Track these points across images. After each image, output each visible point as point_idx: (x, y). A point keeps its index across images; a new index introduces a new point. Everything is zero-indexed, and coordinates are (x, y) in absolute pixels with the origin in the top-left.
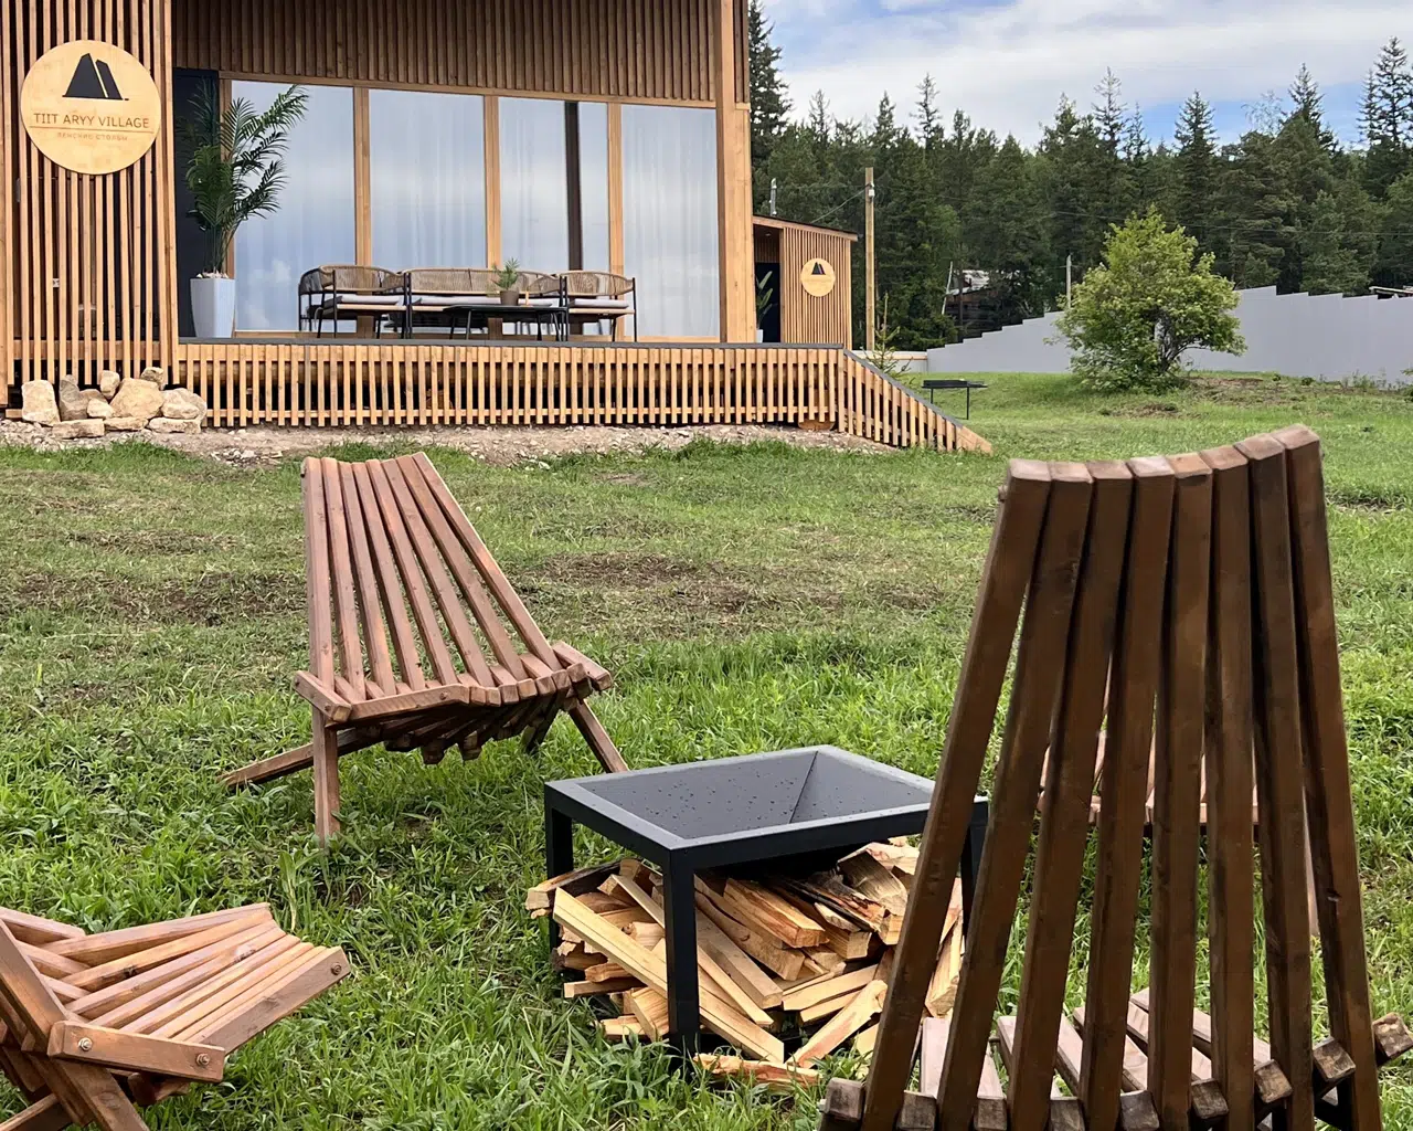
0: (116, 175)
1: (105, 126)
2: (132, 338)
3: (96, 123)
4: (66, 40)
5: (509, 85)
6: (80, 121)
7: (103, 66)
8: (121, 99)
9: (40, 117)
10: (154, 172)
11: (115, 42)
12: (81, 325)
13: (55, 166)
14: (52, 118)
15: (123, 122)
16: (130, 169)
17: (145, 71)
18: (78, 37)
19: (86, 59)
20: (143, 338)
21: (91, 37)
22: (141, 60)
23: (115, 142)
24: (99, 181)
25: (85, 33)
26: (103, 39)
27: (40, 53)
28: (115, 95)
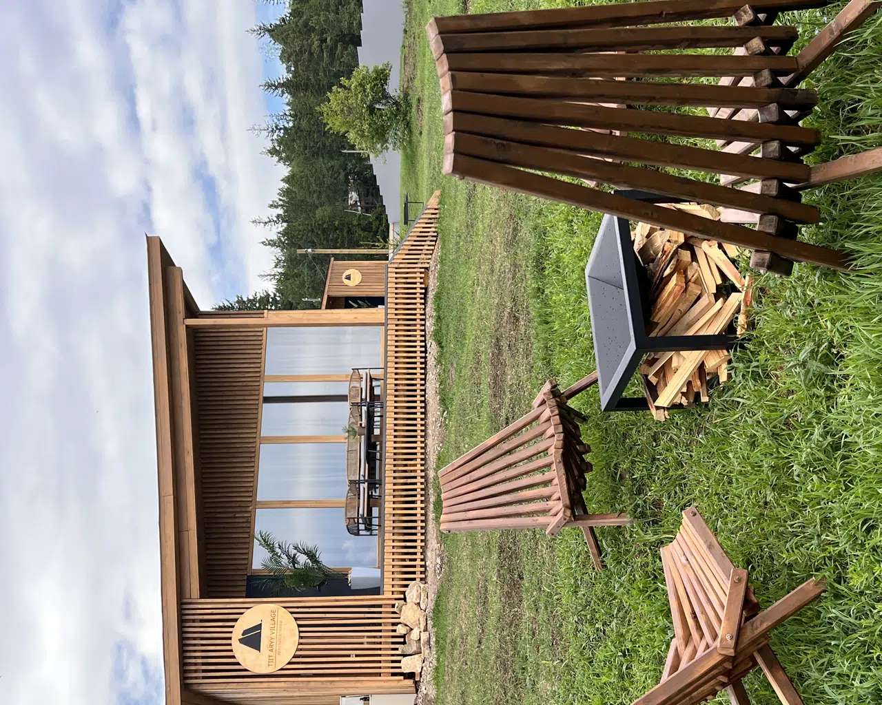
0: (299, 626)
1: (275, 632)
2: (381, 618)
3: (273, 636)
4: (231, 651)
6: (272, 644)
7: (245, 632)
8: (261, 624)
9: (270, 663)
10: (298, 607)
11: (233, 627)
12: (374, 643)
13: (295, 656)
14: (271, 658)
15: (273, 622)
16: (296, 619)
17: (247, 612)
18: (230, 645)
19: (241, 641)
20: (380, 613)
21: (230, 638)
22: (242, 613)
24: (302, 634)
25: (228, 642)
26: (231, 632)
27: (238, 664)
28: (259, 627)
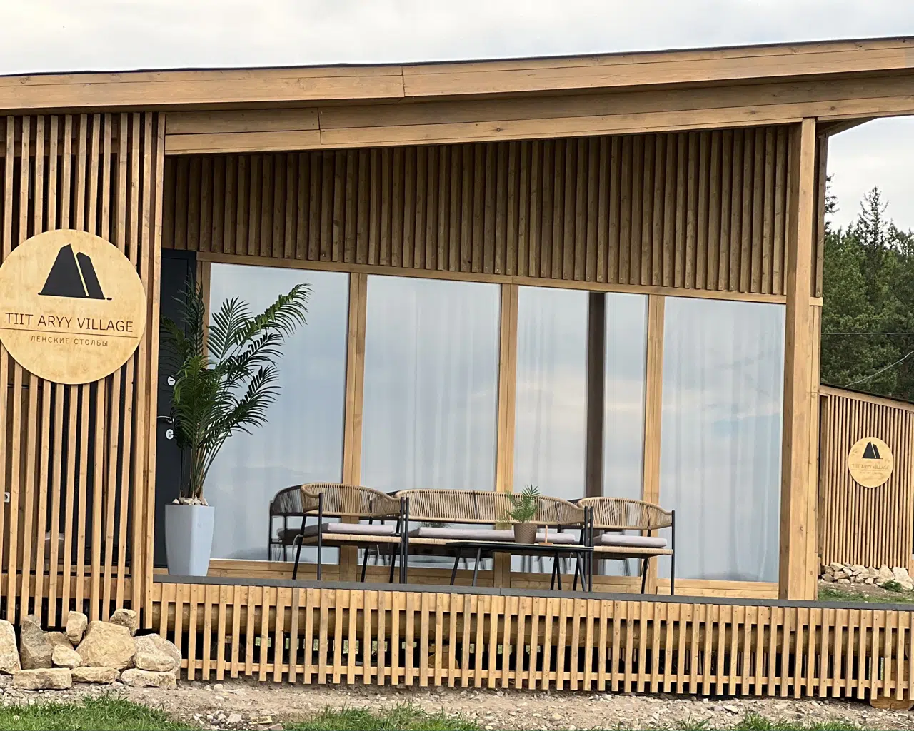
0: (94, 386)
1: (84, 330)
3: (75, 325)
4: (45, 229)
5: (533, 273)
6: (56, 322)
7: (84, 259)
8: (104, 299)
9: (13, 317)
10: (135, 383)
11: (99, 232)
13: (27, 374)
14: (25, 318)
15: (104, 325)
16: (110, 379)
17: (130, 266)
18: (58, 226)
19: (66, 251)
21: (72, 226)
22: (127, 254)
23: (94, 348)
24: (74, 392)
25: (65, 221)
26: (86, 229)
27: (14, 243)
28: (96, 293)
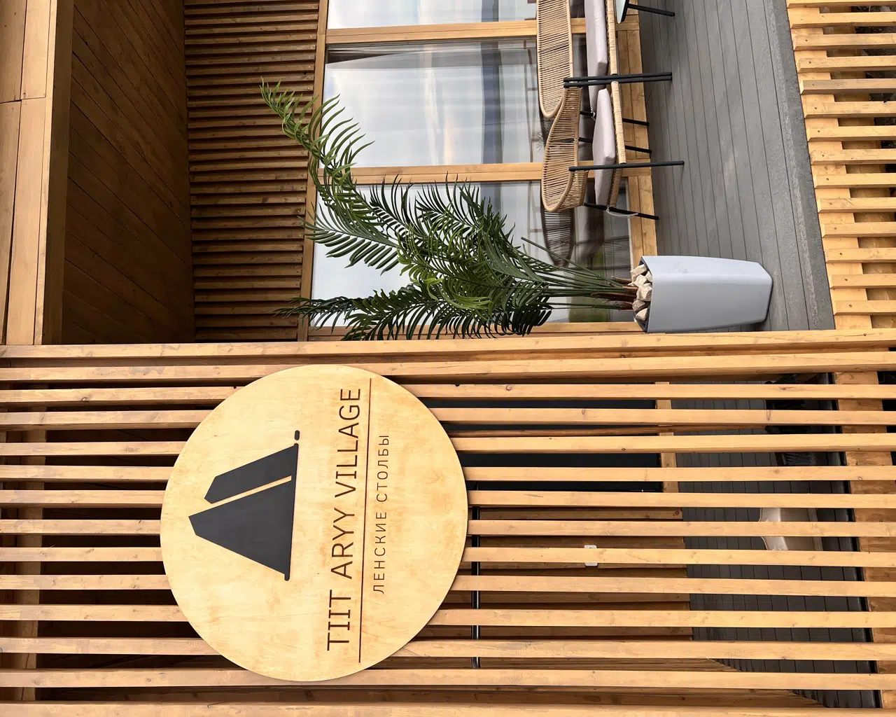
0: (468, 459)
3: (351, 502)
4: (157, 568)
7: (222, 486)
8: (296, 446)
9: (336, 634)
11: (169, 461)
14: (340, 606)
15: (347, 442)
16: (452, 429)
18: (153, 541)
21: (153, 513)
22: (210, 405)
23: (392, 461)
24: (485, 498)
25: (145, 527)
27: (184, 630)
28: (286, 461)
